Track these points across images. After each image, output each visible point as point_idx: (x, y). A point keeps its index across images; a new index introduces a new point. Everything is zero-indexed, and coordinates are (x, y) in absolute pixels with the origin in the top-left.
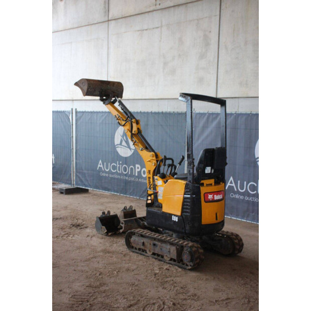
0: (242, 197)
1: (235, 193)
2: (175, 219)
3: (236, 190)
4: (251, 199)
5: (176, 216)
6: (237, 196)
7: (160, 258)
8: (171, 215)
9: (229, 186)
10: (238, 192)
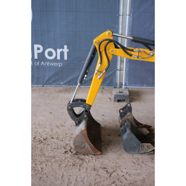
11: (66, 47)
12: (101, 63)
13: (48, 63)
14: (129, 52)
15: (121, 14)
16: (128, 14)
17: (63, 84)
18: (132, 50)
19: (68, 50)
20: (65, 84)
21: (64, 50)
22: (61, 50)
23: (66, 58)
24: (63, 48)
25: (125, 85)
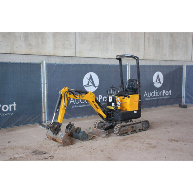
0: (78, 106)
1: (74, 105)
2: (135, 112)
3: (74, 103)
4: (82, 106)
5: (135, 111)
6: (75, 107)
7: (135, 132)
8: (133, 111)
9: (71, 102)
10: (76, 104)
11: (14, 103)
12: (65, 102)
13: (4, 114)
14: (75, 96)
15: (42, 83)
16: (45, 83)
17: (13, 126)
18: (77, 95)
19: (16, 105)
20: (15, 125)
21: (14, 105)
22: (12, 105)
23: (15, 109)
24: (13, 104)
25: (47, 121)
